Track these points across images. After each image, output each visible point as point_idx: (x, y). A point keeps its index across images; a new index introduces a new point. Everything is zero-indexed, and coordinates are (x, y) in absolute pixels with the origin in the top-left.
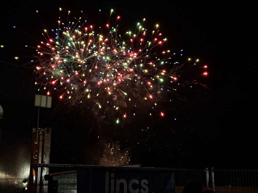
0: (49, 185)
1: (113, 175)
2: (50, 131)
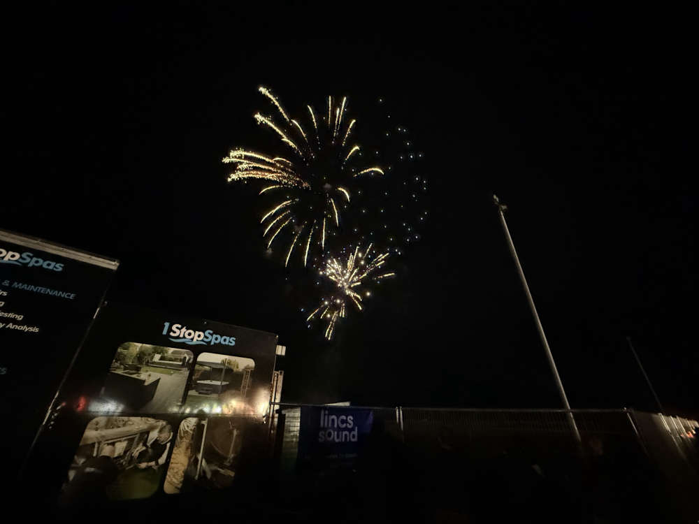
0: (279, 418)
1: (327, 412)
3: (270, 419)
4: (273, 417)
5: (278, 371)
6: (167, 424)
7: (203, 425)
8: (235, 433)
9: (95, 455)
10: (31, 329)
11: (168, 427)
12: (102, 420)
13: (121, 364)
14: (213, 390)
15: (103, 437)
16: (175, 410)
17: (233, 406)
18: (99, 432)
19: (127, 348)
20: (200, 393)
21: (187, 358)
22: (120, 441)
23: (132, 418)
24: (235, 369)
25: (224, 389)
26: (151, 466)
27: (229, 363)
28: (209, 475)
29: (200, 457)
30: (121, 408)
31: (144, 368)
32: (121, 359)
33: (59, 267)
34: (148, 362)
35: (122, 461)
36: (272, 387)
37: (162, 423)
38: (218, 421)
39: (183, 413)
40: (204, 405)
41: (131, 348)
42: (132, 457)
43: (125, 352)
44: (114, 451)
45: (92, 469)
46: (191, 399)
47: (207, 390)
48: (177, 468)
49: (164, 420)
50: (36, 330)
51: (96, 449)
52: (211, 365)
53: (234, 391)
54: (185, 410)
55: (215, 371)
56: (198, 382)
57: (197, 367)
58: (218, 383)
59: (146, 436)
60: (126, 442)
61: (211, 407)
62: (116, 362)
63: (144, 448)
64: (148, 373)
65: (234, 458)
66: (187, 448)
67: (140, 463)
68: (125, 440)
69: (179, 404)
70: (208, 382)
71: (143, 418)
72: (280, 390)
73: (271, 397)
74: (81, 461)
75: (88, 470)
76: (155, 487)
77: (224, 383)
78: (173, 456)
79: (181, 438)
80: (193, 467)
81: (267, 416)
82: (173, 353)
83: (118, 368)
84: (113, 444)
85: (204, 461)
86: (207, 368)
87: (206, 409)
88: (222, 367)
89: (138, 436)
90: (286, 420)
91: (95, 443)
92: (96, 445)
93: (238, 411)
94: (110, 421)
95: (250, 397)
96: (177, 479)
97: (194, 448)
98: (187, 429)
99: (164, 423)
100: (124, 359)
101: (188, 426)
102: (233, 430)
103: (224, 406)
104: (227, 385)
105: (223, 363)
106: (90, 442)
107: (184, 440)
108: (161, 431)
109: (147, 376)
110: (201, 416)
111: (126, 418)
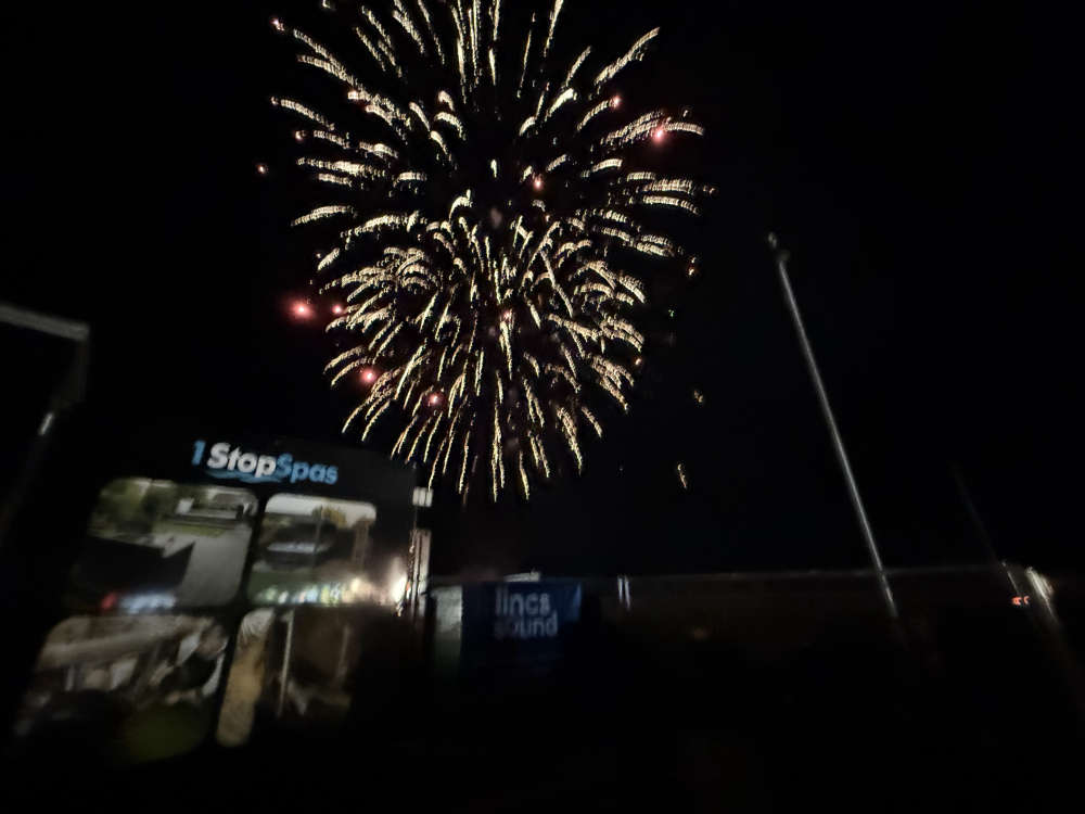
0: (427, 604)
1: (506, 591)
2: (429, 534)
3: (412, 607)
4: (417, 604)
5: (422, 529)
6: (215, 624)
7: (287, 623)
8: (347, 631)
9: (69, 688)
13: (110, 520)
15: (83, 654)
18: (73, 645)
20: (274, 568)
21: (246, 507)
22: (122, 659)
24: (340, 525)
25: (320, 560)
26: (186, 701)
27: (329, 513)
28: (302, 706)
29: (283, 676)
31: (160, 526)
34: (166, 515)
35: (128, 695)
42: (149, 687)
43: (117, 497)
44: (109, 680)
47: (289, 562)
49: (208, 616)
52: (293, 519)
53: (340, 562)
55: (302, 528)
56: (270, 548)
57: (266, 522)
58: (309, 548)
59: (175, 647)
60: (135, 660)
62: (99, 515)
63: (172, 670)
64: (169, 535)
65: (348, 675)
67: (166, 695)
68: (131, 657)
70: (289, 548)
72: (425, 561)
76: (197, 736)
77: (321, 548)
80: (271, 696)
82: (218, 497)
83: (103, 527)
85: (291, 686)
86: (285, 523)
88: (315, 521)
89: (157, 648)
90: (439, 607)
91: (68, 668)
99: (209, 622)
100: (115, 511)
102: (343, 627)
104: (326, 551)
105: (317, 513)
109: (168, 540)
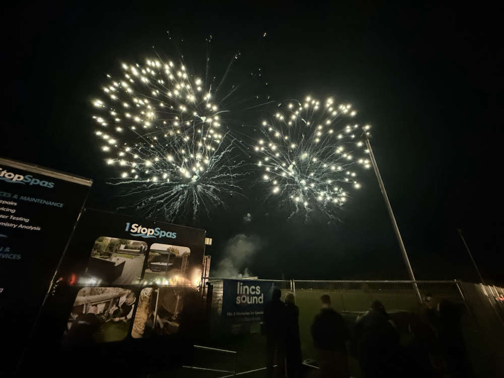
3: (203, 289)
4: (204, 287)
5: (207, 255)
6: (132, 292)
7: (157, 293)
8: (178, 297)
9: (84, 312)
10: (35, 228)
11: (132, 294)
12: (87, 290)
13: (98, 251)
14: (162, 269)
15: (88, 301)
16: (137, 282)
17: (176, 280)
18: (85, 297)
19: (101, 241)
20: (153, 271)
21: (143, 247)
22: (100, 303)
23: (107, 288)
24: (177, 255)
25: (169, 269)
26: (122, 321)
27: (173, 250)
28: (162, 326)
29: (155, 314)
30: (100, 282)
31: (114, 254)
32: (98, 248)
33: (51, 185)
34: (116, 250)
35: (102, 316)
36: (203, 267)
37: (128, 291)
38: (166, 290)
39: (142, 285)
40: (156, 279)
41: (104, 241)
42: (109, 314)
43: (100, 243)
44: (96, 310)
45: (83, 322)
46: (147, 275)
47: (158, 269)
48: (140, 321)
49: (130, 289)
50: (39, 229)
51: (84, 309)
52: (160, 252)
53: (176, 270)
54: (143, 283)
55: (163, 256)
56: (152, 263)
57: (150, 253)
58: (166, 264)
59: (118, 300)
60: (105, 304)
61: (161, 280)
62: (95, 250)
63: (117, 308)
64: (118, 257)
65: (178, 315)
66: (146, 308)
67: (115, 317)
68: (104, 303)
69: (139, 278)
70: (159, 264)
71: (115, 288)
72: (208, 269)
73: (203, 273)
74: (76, 316)
75: (81, 322)
76: (126, 334)
77: (170, 264)
78: (137, 313)
79: (142, 301)
80: (151, 320)
81: (200, 287)
82: (134, 243)
83: (95, 254)
84: (96, 305)
85: (158, 316)
86: (157, 254)
87: (158, 282)
88: (167, 253)
89: (112, 300)
90: (214, 289)
91: (83, 305)
92: (85, 306)
93: (180, 283)
94: (93, 290)
95: (188, 274)
96: (140, 328)
97: (151, 307)
98: (145, 295)
99: (130, 291)
100: (100, 248)
101: (146, 294)
102: (177, 296)
103: (170, 280)
104: (171, 265)
105: (168, 250)
106: (81, 304)
107: (144, 302)
108: (127, 297)
109: (116, 259)
110: (155, 287)
111: (103, 288)
